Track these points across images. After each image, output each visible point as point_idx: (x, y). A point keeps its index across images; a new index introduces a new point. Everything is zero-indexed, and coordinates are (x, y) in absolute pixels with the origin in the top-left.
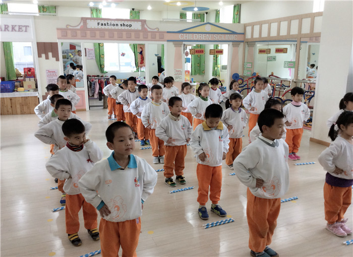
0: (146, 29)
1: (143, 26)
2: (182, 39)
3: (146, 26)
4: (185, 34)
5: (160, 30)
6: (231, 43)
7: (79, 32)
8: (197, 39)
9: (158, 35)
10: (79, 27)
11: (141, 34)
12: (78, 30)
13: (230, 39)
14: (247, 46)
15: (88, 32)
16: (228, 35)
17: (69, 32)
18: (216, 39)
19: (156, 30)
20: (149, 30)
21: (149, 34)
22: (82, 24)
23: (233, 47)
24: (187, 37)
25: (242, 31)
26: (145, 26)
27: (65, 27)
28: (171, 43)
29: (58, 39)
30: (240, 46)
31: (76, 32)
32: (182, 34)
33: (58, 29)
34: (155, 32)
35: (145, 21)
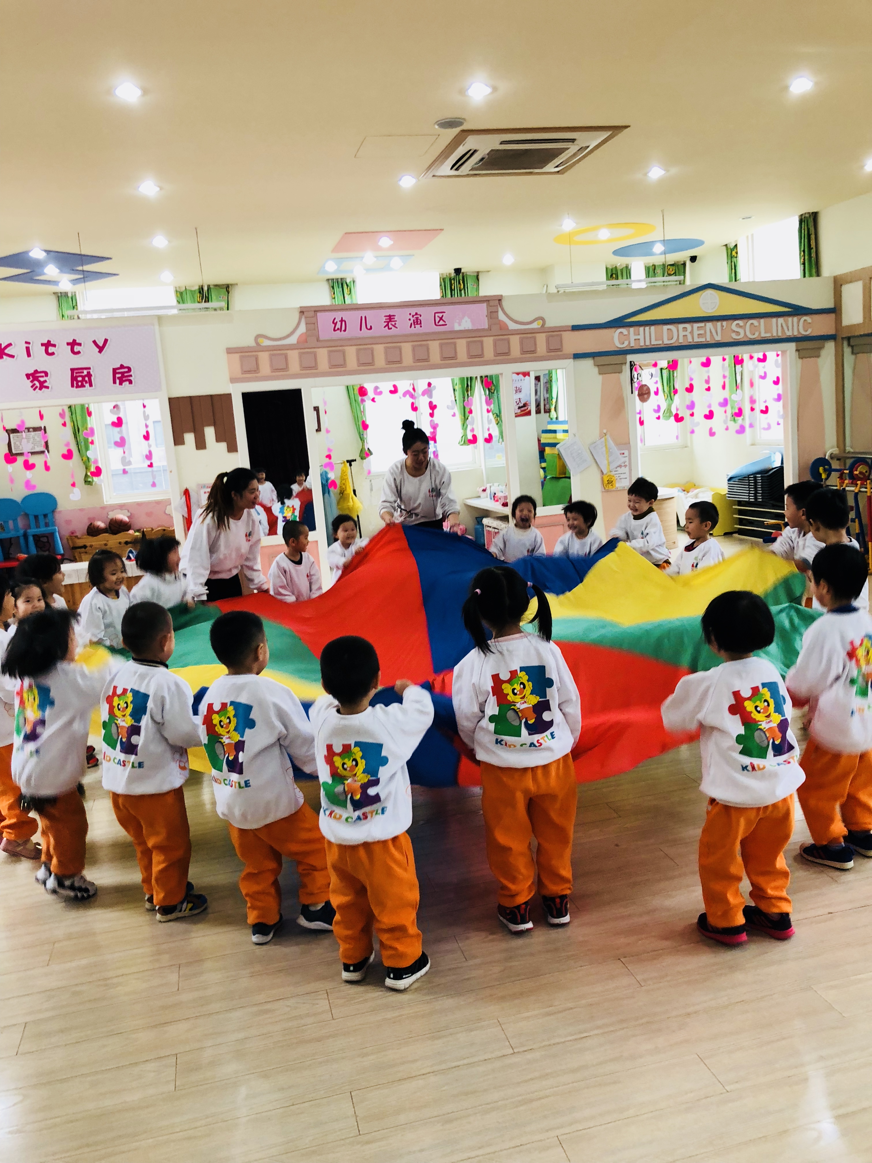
0: (503, 326)
1: (492, 315)
2: (625, 346)
3: (501, 316)
4: (632, 330)
5: (548, 325)
6: (792, 346)
7: (294, 356)
8: (673, 342)
9: (541, 339)
10: (293, 340)
11: (488, 343)
12: (291, 347)
13: (789, 334)
14: (847, 350)
15: (323, 354)
16: (781, 320)
17: (264, 358)
18: (741, 337)
19: (536, 325)
20: (512, 326)
21: (515, 342)
22: (302, 329)
23: (801, 358)
24: (641, 337)
25: (829, 304)
26: (500, 313)
27: (251, 343)
28: (589, 363)
29: (233, 380)
30: (824, 353)
31: (286, 357)
32: (624, 331)
33: (230, 351)
34: (533, 332)
35: (499, 300)
